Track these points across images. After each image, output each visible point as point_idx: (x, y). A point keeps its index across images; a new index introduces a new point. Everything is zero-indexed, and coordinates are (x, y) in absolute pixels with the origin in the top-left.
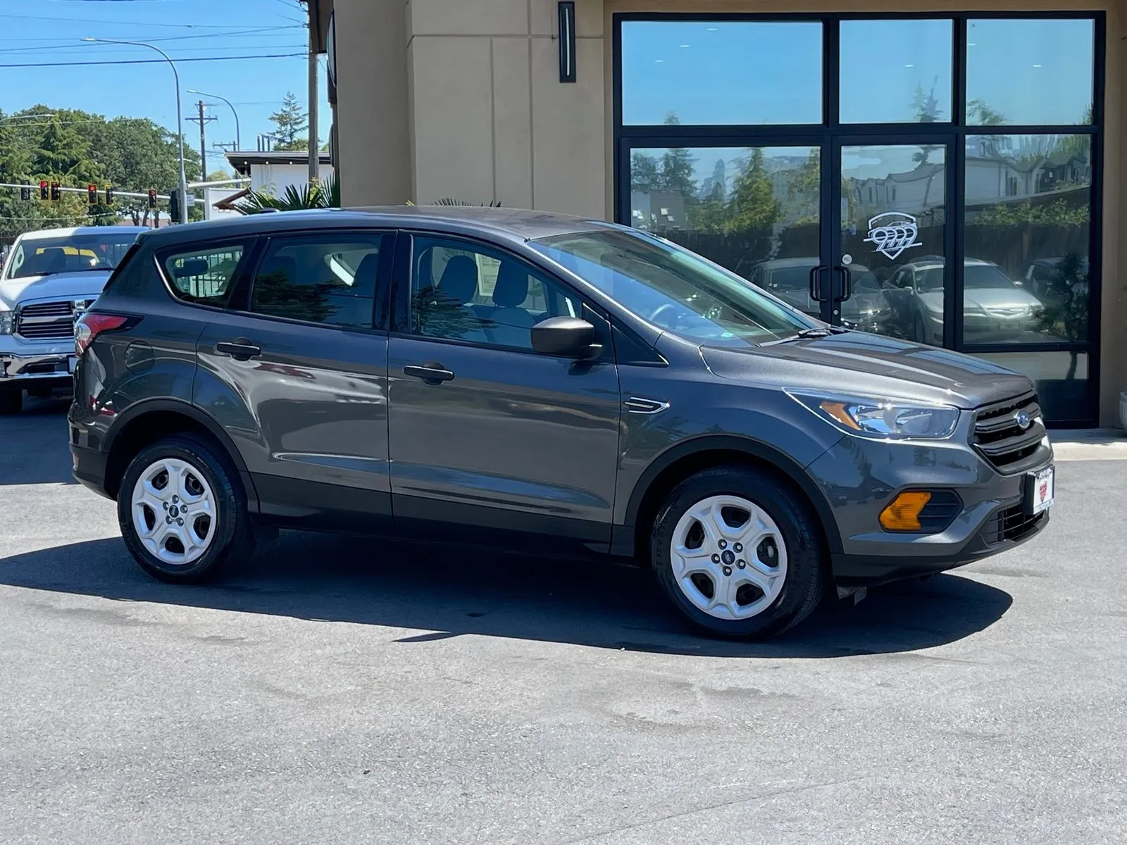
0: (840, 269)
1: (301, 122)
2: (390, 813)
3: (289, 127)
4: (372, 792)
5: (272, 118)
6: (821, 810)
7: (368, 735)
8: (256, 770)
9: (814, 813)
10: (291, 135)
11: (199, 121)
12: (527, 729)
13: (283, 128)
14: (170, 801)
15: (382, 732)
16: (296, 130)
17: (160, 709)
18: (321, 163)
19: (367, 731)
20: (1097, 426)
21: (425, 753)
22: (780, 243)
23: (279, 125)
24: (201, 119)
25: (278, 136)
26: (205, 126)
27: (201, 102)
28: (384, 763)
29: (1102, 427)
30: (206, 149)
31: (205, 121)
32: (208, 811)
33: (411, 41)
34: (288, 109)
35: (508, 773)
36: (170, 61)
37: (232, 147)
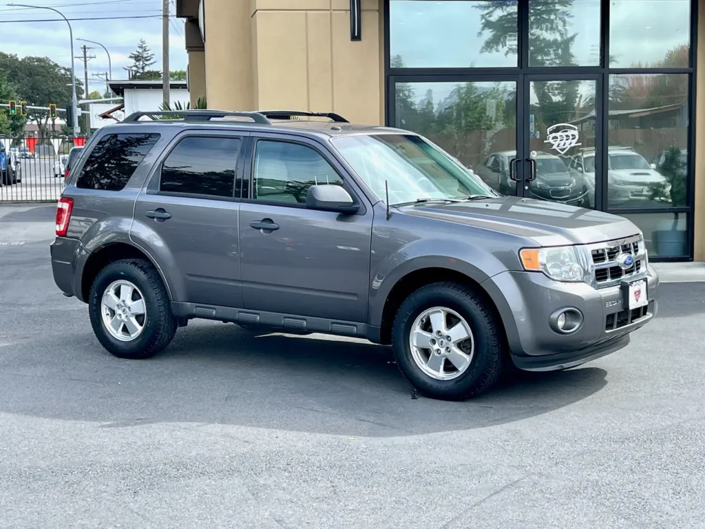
0: (529, 161)
1: (149, 60)
2: (289, 497)
3: (141, 63)
4: (275, 485)
5: (131, 57)
6: (551, 494)
7: (266, 452)
8: (201, 473)
9: (548, 496)
10: (143, 68)
11: (83, 59)
12: (363, 448)
13: (137, 63)
14: (152, 491)
15: (274, 450)
16: (146, 65)
17: (133, 437)
18: (171, 88)
19: (265, 450)
20: (692, 261)
21: (303, 462)
22: (490, 144)
23: (134, 61)
24: (85, 57)
25: (135, 69)
26: (87, 63)
27: (85, 46)
28: (279, 468)
29: (696, 261)
30: (88, 78)
31: (87, 59)
32: (177, 497)
33: (255, 13)
34: (140, 51)
35: (357, 474)
36: (67, 20)
37: (105, 76)
